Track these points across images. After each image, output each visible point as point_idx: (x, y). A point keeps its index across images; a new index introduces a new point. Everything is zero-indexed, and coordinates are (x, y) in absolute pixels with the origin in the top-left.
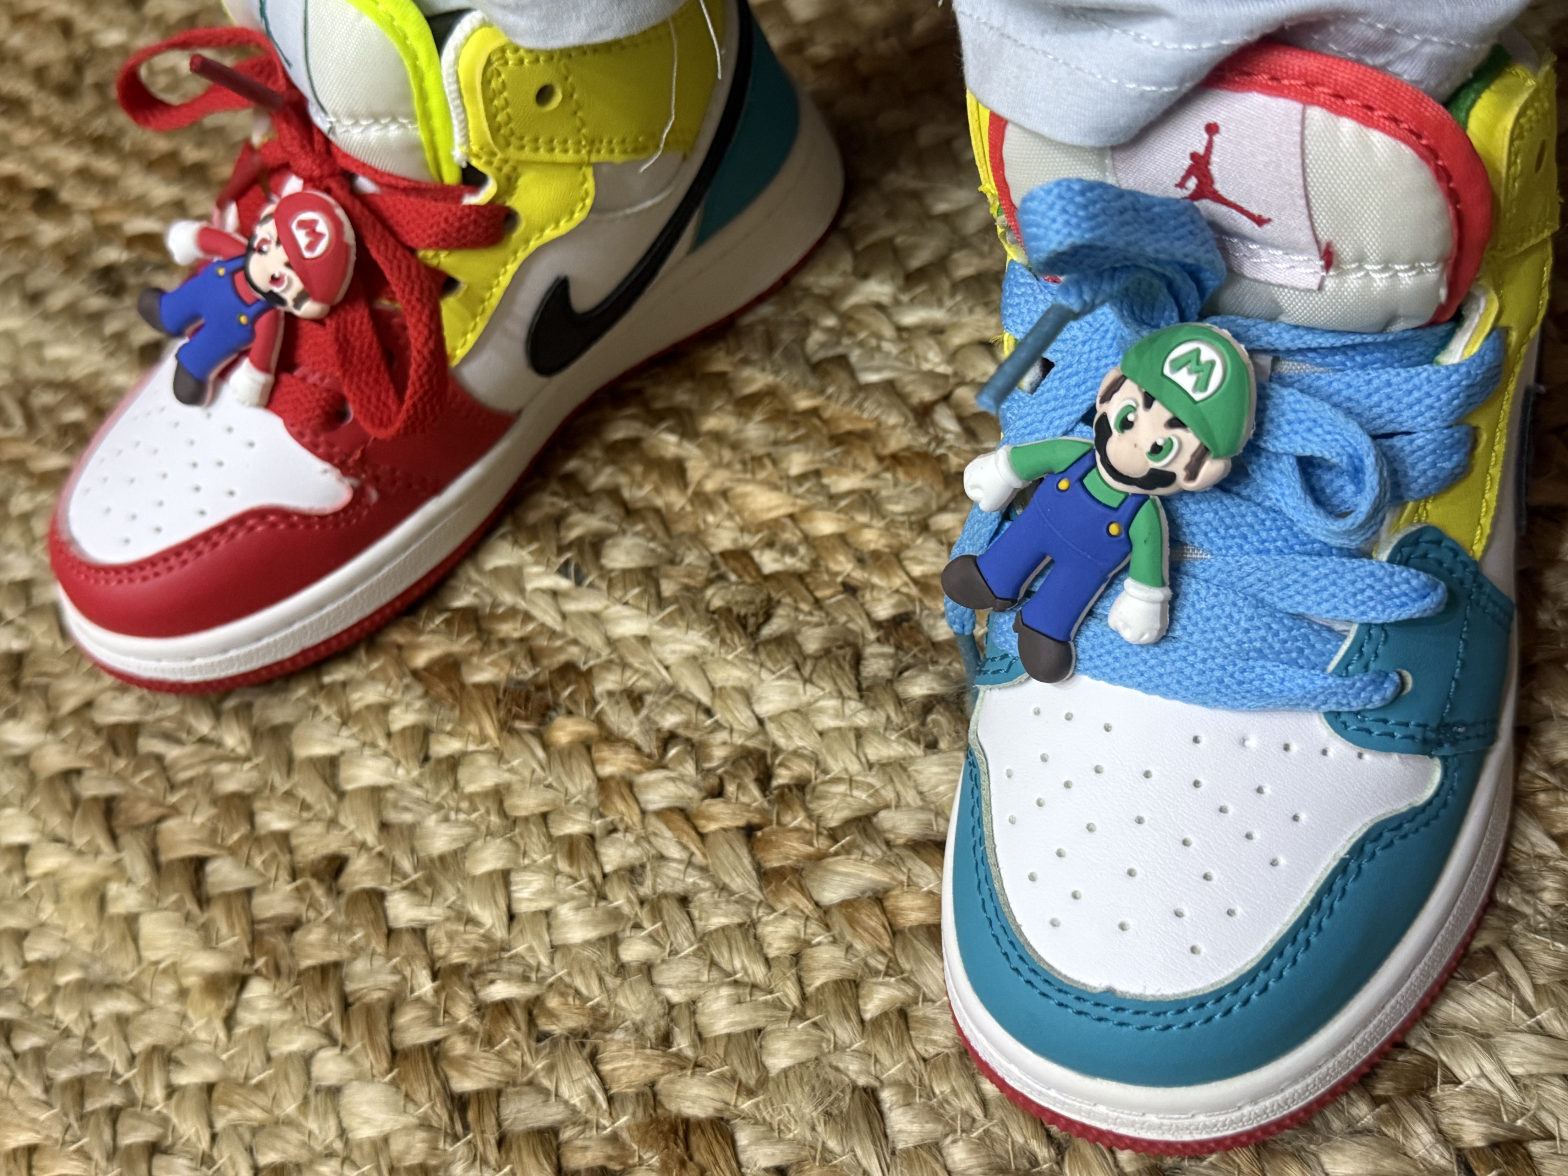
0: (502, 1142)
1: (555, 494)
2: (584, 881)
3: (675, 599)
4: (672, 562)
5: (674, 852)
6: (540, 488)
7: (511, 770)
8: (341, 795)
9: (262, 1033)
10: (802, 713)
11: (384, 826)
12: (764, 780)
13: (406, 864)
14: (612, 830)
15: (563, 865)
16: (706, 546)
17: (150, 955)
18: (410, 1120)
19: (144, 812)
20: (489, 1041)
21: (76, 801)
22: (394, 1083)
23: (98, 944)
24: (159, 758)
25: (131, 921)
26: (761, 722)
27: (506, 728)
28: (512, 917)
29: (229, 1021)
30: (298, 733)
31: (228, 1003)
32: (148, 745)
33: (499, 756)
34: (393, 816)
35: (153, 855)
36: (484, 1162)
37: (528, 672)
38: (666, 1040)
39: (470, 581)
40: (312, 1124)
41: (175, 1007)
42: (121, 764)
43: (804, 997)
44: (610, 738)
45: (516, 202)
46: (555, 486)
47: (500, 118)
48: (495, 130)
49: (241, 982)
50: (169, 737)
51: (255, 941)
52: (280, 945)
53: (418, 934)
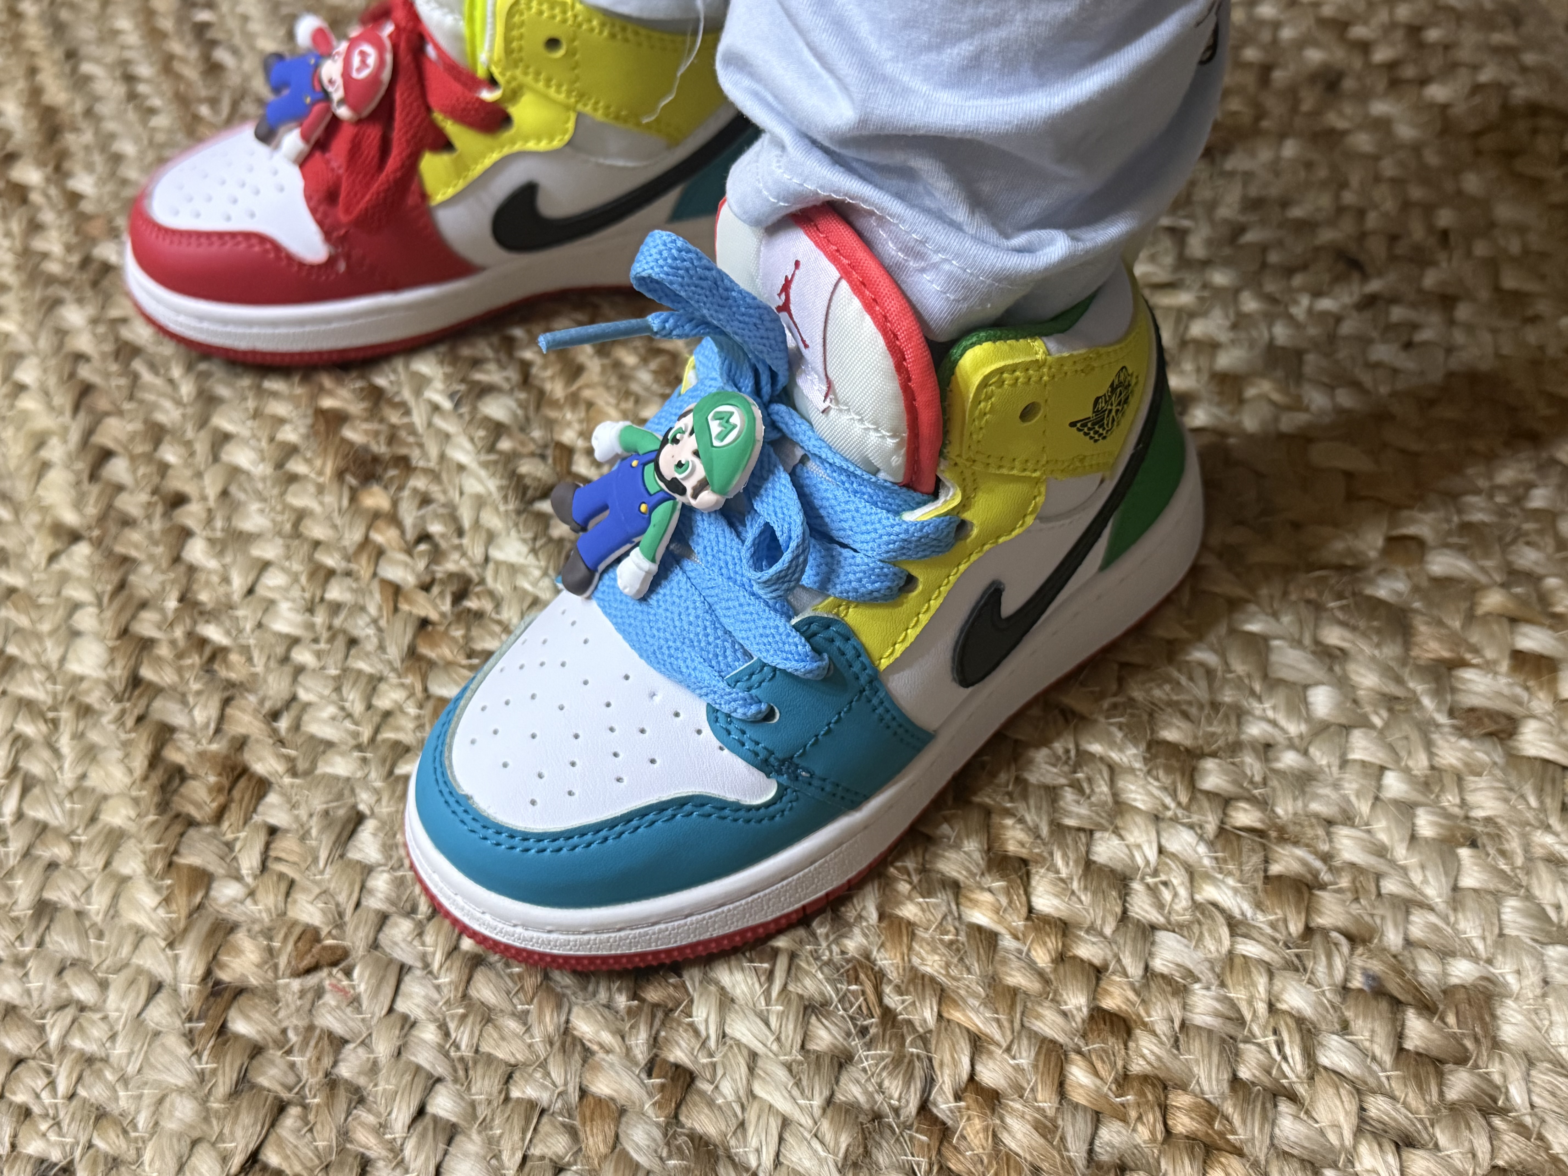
0: (140, 719)
1: (491, 346)
2: (307, 595)
3: (501, 453)
4: (522, 429)
5: (373, 610)
6: (485, 334)
7: (322, 504)
8: (216, 459)
9: (65, 578)
10: (514, 569)
11: (225, 493)
12: (459, 597)
13: (219, 524)
14: (348, 574)
15: (303, 579)
16: (552, 431)
17: (40, 492)
18: (103, 675)
19: (103, 404)
20: (180, 656)
21: (72, 375)
22: (112, 650)
23: (19, 468)
24: (135, 377)
25: (45, 466)
26: (487, 559)
27: (340, 475)
28: (250, 591)
29: (53, 557)
30: (223, 408)
31: (58, 546)
32: (138, 365)
33: (321, 489)
34: (234, 490)
35: (88, 433)
36: (122, 725)
37: (380, 448)
38: (275, 715)
39: (395, 371)
40: (49, 644)
41: (31, 532)
42: (114, 367)
43: (373, 740)
44: (393, 518)
45: (514, 111)
46: (495, 339)
47: (515, 45)
48: (508, 51)
49: (75, 537)
50: (153, 367)
51: (102, 519)
52: (113, 529)
53: (192, 569)
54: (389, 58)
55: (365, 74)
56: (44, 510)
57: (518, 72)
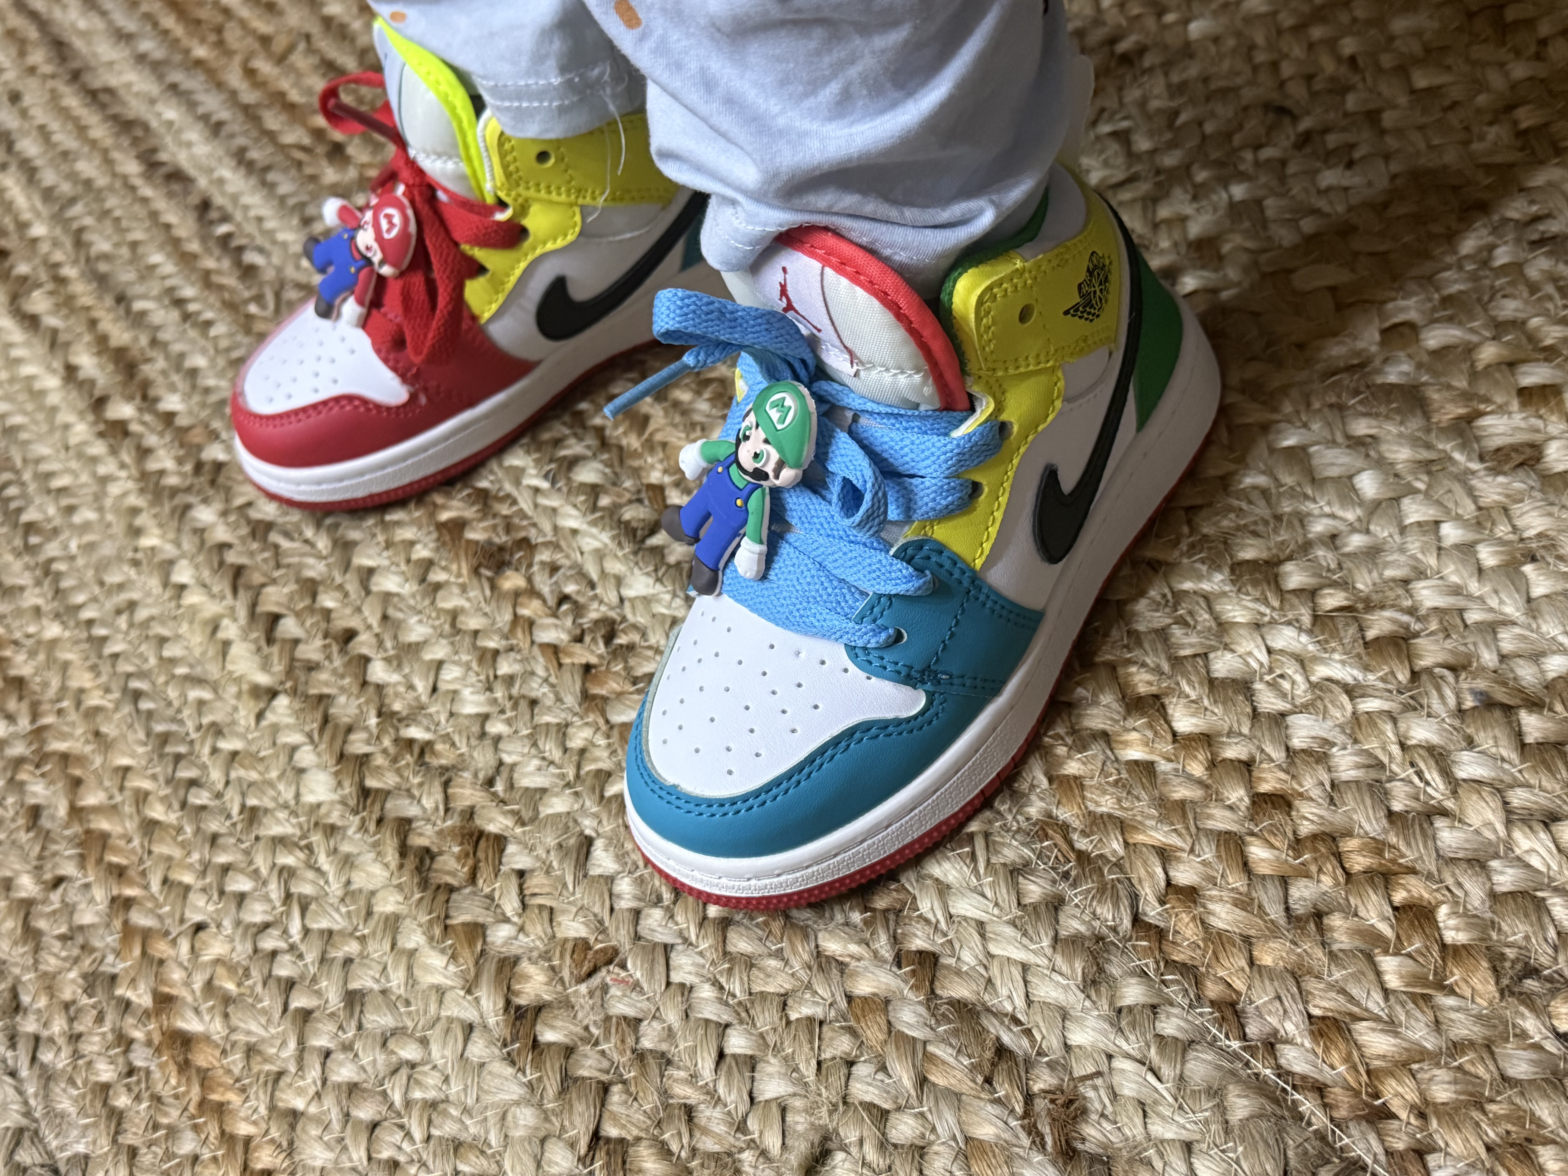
0: (380, 821)
1: (564, 424)
2: (482, 677)
3: (603, 509)
4: (614, 484)
5: (541, 672)
6: (557, 417)
7: (468, 599)
8: (368, 592)
9: (275, 729)
10: (647, 600)
11: (385, 618)
12: (609, 639)
13: (389, 644)
14: (511, 649)
15: (474, 665)
16: (640, 477)
17: (230, 667)
18: (336, 797)
19: (257, 578)
20: (395, 760)
21: (221, 563)
22: (336, 774)
23: (204, 653)
24: (276, 547)
25: (226, 645)
26: (622, 600)
27: (476, 571)
28: (434, 689)
29: (260, 716)
30: (358, 549)
31: (262, 705)
32: (275, 537)
33: (464, 588)
34: (391, 612)
35: (253, 606)
36: (366, 831)
37: (501, 539)
38: (490, 782)
39: (492, 472)
40: (281, 787)
41: (233, 702)
42: (255, 546)
43: (578, 776)
44: (532, 592)
45: (527, 222)
46: (567, 418)
47: (512, 168)
48: (508, 175)
49: (273, 694)
50: (287, 535)
51: (290, 672)
52: (302, 676)
53: (380, 688)
54: (410, 212)
55: (394, 233)
56: (238, 680)
57: (521, 190)
